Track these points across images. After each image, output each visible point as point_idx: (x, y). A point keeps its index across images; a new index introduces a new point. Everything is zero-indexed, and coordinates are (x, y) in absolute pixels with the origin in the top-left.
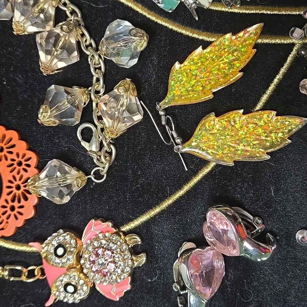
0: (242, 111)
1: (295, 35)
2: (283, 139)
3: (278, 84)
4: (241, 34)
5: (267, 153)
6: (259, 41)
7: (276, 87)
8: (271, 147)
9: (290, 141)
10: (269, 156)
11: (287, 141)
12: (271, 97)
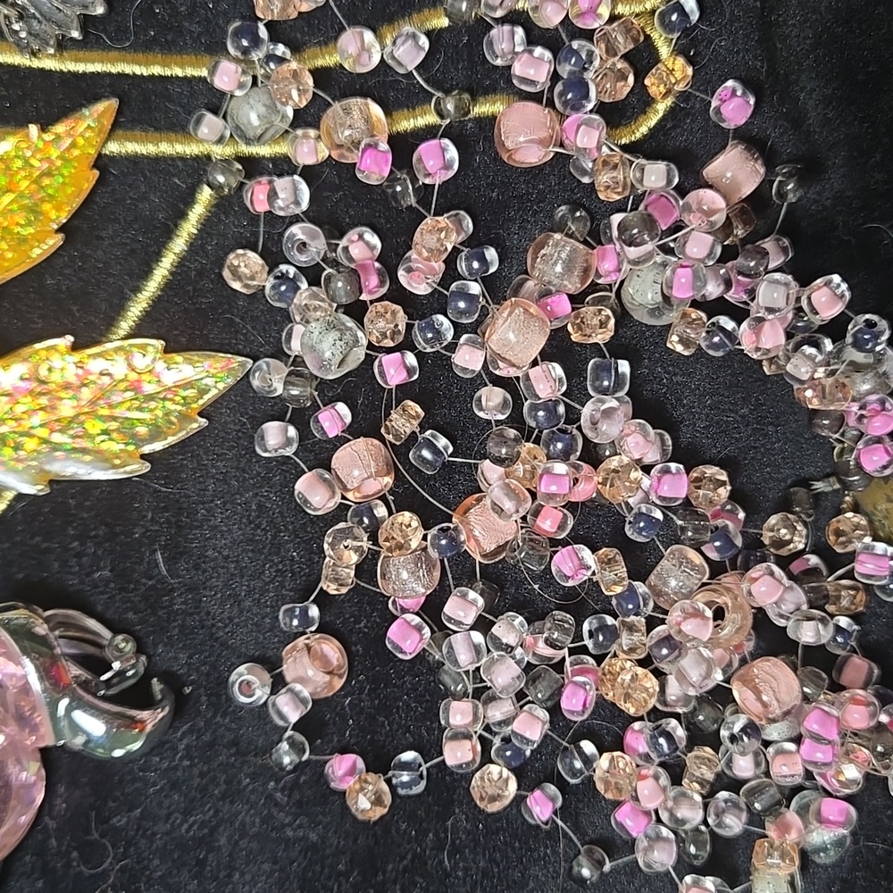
0: (70, 339)
1: (204, 131)
2: (184, 418)
3: (176, 267)
4: (60, 128)
5: (143, 457)
6: (113, 148)
7: (172, 273)
8: (152, 438)
9: (203, 422)
10: (148, 464)
11: (196, 421)
12: (157, 303)
